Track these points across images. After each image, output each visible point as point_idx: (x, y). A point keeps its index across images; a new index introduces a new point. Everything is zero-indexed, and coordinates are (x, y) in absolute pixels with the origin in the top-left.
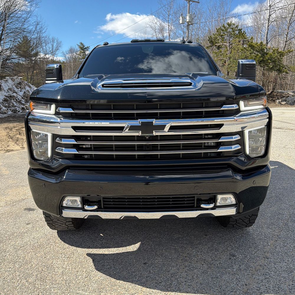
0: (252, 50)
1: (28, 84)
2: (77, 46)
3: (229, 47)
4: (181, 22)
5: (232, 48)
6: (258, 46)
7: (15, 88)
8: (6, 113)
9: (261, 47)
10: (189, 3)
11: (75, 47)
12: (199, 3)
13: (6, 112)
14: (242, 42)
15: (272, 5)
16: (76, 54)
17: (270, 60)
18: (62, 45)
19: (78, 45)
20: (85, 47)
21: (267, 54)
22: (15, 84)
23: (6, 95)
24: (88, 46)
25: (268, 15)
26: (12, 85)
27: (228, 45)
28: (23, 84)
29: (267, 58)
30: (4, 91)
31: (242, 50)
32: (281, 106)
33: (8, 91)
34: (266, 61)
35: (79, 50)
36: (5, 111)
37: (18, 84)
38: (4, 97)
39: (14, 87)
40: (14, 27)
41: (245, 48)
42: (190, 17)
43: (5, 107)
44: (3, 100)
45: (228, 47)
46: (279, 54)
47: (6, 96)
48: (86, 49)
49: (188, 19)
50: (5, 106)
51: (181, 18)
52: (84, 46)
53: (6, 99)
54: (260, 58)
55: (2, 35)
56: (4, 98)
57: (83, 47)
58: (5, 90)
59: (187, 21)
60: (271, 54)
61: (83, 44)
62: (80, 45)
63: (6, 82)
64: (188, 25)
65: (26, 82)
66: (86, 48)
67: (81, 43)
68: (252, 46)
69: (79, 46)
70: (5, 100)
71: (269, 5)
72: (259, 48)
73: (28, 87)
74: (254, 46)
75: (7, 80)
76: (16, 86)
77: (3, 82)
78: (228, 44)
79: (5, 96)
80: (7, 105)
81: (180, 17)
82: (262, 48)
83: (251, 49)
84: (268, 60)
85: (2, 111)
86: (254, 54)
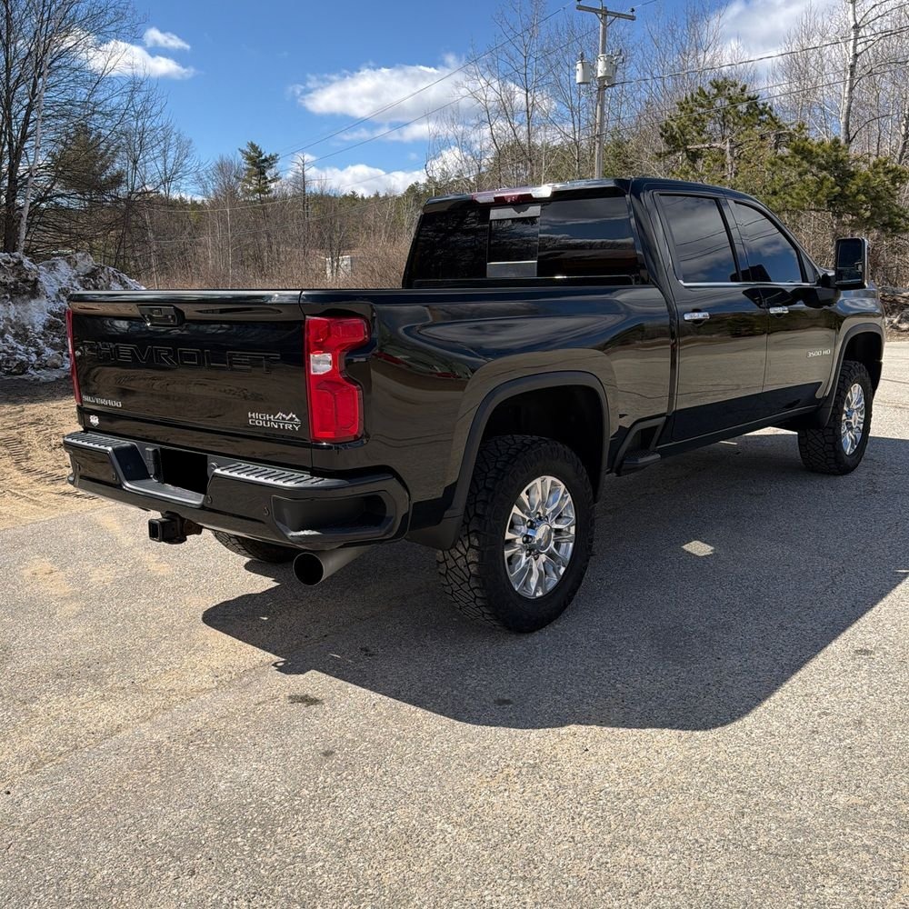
0: (805, 165)
1: (117, 274)
2: (239, 153)
3: (732, 155)
4: (579, 78)
5: (739, 157)
6: (824, 151)
7: (79, 287)
8: (57, 367)
9: (835, 153)
10: (605, 20)
11: (235, 157)
12: (633, 18)
13: (59, 363)
14: (772, 139)
15: (862, 24)
16: (238, 178)
17: (865, 194)
18: (193, 151)
19: (242, 151)
20: (263, 158)
21: (852, 175)
22: (79, 275)
23: (54, 310)
24: (273, 154)
25: (851, 55)
26: (70, 279)
27: (728, 150)
28: (102, 275)
29: (854, 187)
30: (47, 297)
31: (773, 164)
32: (898, 335)
33: (58, 296)
34: (851, 199)
35: (245, 166)
36: (55, 361)
37: (87, 275)
38: (47, 316)
39: (76, 284)
40: (62, 98)
41: (782, 159)
42: (609, 63)
43: (54, 346)
44: (44, 327)
45: (729, 154)
46: (890, 175)
47: (55, 315)
48: (265, 164)
49: (601, 68)
50: (51, 344)
51: (579, 66)
52: (260, 152)
53: (56, 321)
54: (833, 188)
55: (28, 124)
56: (49, 321)
57: (258, 157)
58: (49, 294)
59: (600, 75)
60: (868, 176)
61: (257, 148)
62: (248, 150)
63: (50, 269)
64: (602, 89)
65: (112, 269)
66: (266, 160)
67: (253, 146)
68: (804, 152)
69: (246, 153)
70: (51, 326)
71: (853, 24)
72: (829, 156)
73: (117, 285)
74: (811, 152)
75: (54, 264)
76: (80, 281)
77: (42, 270)
78: (728, 145)
79: (51, 312)
80: (57, 340)
81: (576, 65)
82: (837, 156)
83: (802, 159)
84: (858, 193)
85: (46, 361)
86: (813, 175)
